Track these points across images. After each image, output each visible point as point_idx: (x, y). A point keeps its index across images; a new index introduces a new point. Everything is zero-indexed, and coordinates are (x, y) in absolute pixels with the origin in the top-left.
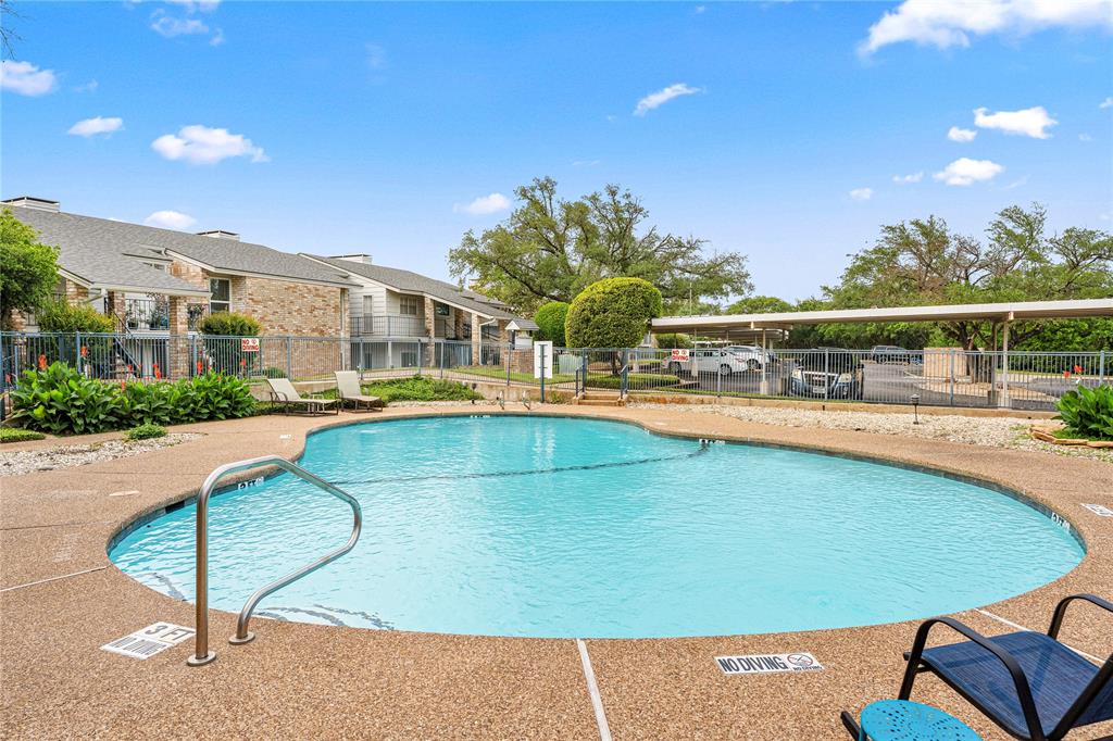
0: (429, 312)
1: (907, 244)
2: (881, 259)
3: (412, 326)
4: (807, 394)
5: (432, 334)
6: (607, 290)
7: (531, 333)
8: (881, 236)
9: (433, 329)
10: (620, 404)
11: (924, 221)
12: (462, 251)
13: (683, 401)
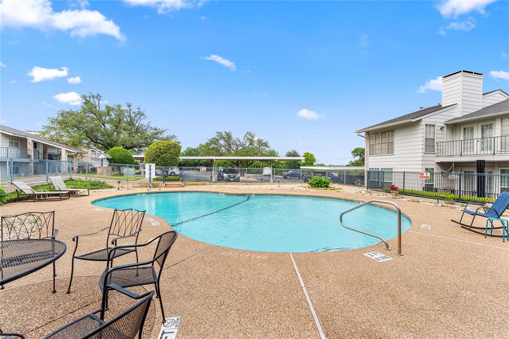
0: (30, 146)
1: (222, 138)
2: (215, 141)
3: (19, 153)
4: (228, 181)
5: (32, 158)
6: (165, 145)
7: (107, 159)
8: (216, 135)
9: (33, 155)
10: (182, 186)
11: (227, 132)
12: (56, 119)
13: (204, 184)
